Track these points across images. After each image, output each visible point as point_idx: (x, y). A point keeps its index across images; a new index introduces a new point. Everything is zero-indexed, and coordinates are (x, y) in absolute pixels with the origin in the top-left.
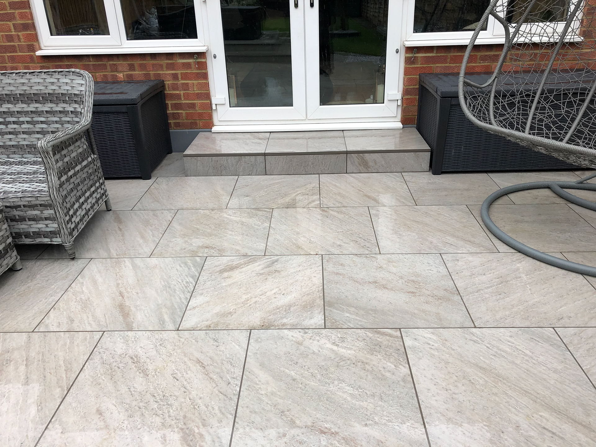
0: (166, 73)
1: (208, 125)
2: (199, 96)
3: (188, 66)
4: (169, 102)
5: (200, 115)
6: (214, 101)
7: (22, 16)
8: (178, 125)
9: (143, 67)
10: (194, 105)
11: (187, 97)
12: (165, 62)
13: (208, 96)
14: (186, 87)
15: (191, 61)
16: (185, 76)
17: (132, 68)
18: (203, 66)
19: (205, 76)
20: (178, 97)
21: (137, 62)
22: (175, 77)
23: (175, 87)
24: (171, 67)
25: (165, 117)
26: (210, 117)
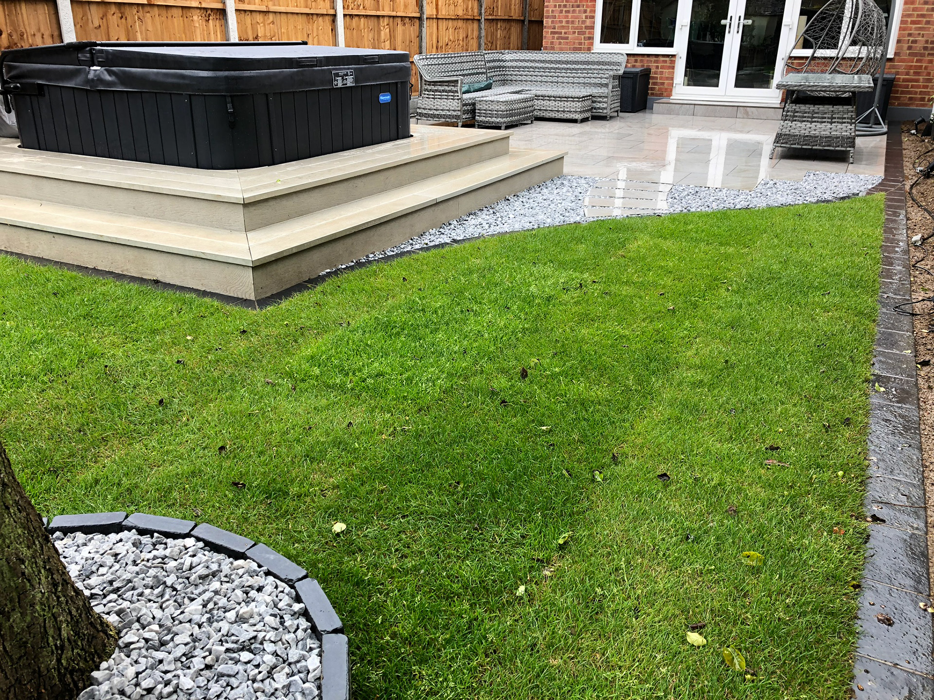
0: (653, 66)
1: (669, 95)
2: (667, 78)
3: (665, 62)
4: (651, 81)
5: (666, 89)
6: (675, 82)
7: (589, 33)
8: (652, 94)
9: (642, 61)
10: (664, 83)
11: (661, 78)
12: (653, 59)
13: (672, 79)
14: (662, 73)
15: (668, 59)
16: (662, 67)
17: (636, 61)
18: (673, 62)
19: (673, 68)
20: (656, 78)
21: (639, 59)
22: (657, 67)
23: (656, 73)
24: (656, 62)
25: (648, 89)
26: (671, 90)
